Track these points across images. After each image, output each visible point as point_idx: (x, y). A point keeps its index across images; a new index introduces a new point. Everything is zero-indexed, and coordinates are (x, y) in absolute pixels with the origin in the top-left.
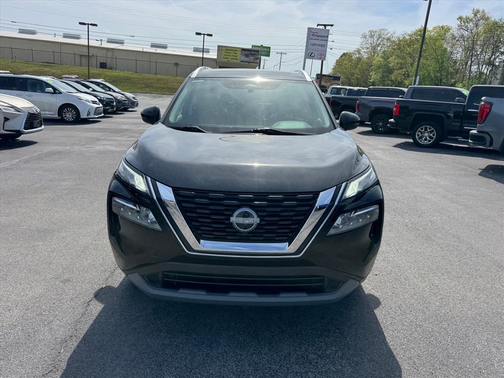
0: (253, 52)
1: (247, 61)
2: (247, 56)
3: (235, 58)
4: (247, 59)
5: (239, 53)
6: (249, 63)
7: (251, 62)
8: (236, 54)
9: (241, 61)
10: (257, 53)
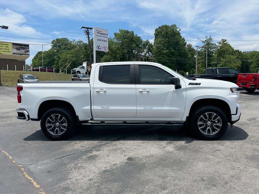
0: (23, 46)
1: (18, 53)
2: (18, 49)
3: (7, 50)
4: (19, 52)
5: (10, 46)
6: (21, 55)
7: (23, 54)
8: (8, 47)
9: (13, 54)
10: (27, 47)
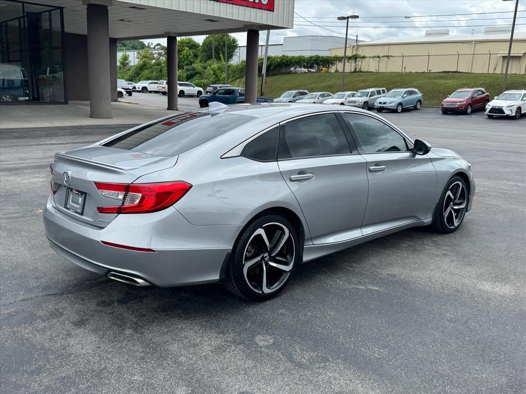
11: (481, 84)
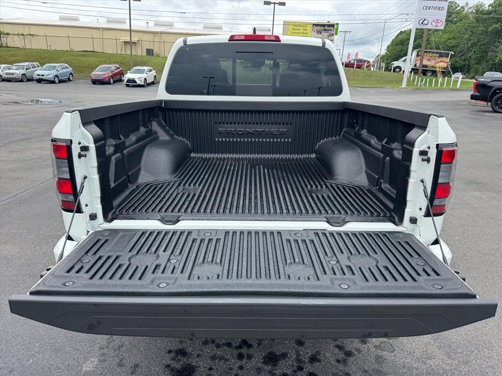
2: (319, 32)
3: (304, 35)
8: (306, 30)
10: (332, 28)
11: (115, 62)
